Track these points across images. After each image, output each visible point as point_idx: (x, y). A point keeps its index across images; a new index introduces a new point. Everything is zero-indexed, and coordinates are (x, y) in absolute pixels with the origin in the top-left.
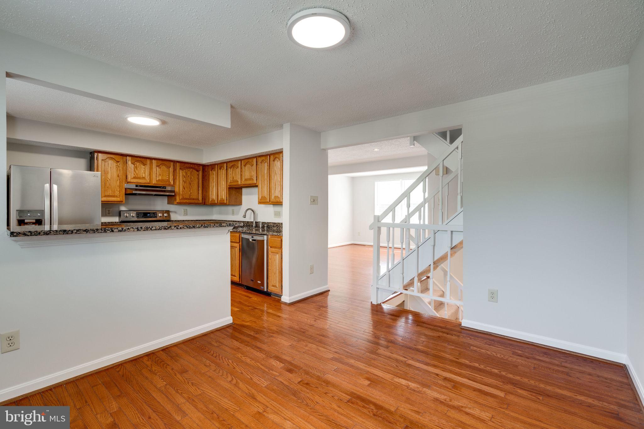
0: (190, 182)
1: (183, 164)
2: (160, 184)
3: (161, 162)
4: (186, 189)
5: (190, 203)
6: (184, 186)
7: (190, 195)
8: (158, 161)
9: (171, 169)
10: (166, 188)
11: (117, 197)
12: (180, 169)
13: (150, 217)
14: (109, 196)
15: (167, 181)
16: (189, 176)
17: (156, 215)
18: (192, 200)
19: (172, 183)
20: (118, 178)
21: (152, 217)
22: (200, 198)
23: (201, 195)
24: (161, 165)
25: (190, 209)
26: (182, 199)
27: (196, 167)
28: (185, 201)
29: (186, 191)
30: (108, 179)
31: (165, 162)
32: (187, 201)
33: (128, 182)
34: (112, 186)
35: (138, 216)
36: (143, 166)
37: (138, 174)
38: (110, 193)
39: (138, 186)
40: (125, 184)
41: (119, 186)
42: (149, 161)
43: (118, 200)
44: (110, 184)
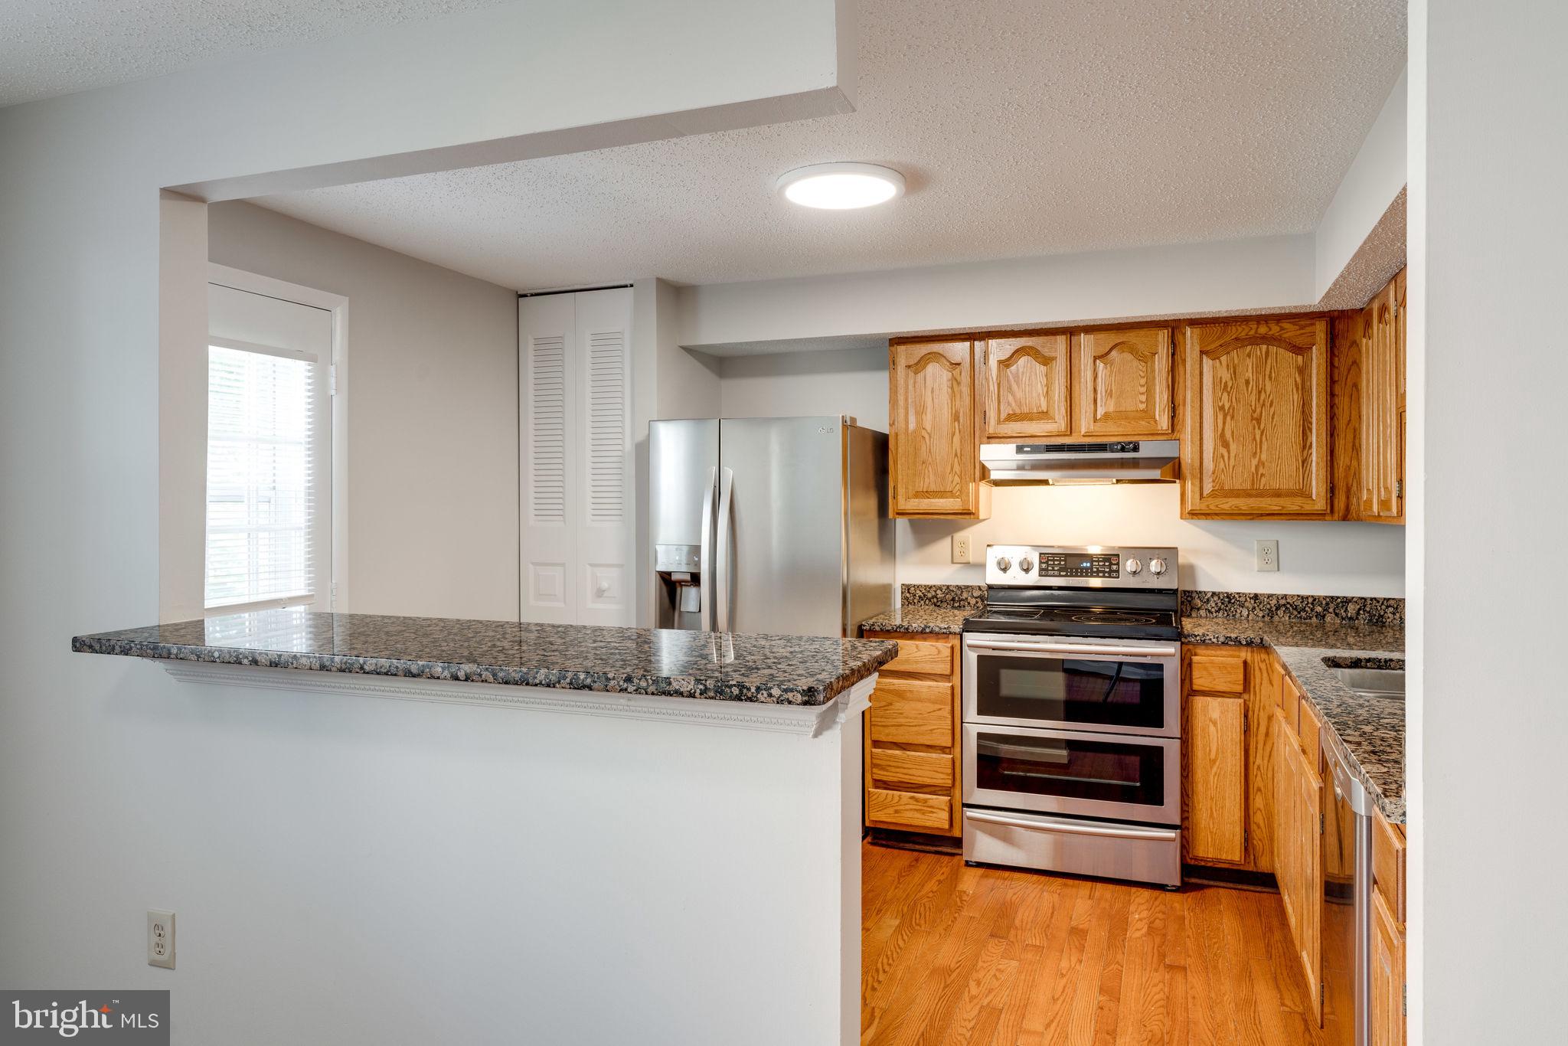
0: (1254, 411)
1: (1217, 329)
2: (1113, 433)
3: (1109, 339)
4: (1233, 447)
5: (1262, 515)
6: (1222, 435)
7: (1257, 476)
8: (1102, 336)
9: (1160, 362)
10: (1136, 449)
11: (951, 494)
12: (1202, 352)
13: (1092, 572)
15: (1142, 419)
16: (1247, 382)
17: (1118, 564)
18: (1268, 500)
19: (1164, 423)
20: (956, 423)
21: (1098, 572)
22: (1317, 487)
23: (1323, 473)
24: (1114, 353)
25: (1294, 539)
26: (1213, 494)
27: (1290, 330)
28: (1228, 504)
29: (1232, 455)
30: (924, 433)
31: (1131, 337)
32: (1243, 504)
33: (988, 438)
34: (937, 457)
35: (1044, 566)
36: (1043, 368)
37: (1023, 401)
38: (930, 482)
39: (1025, 449)
40: (981, 443)
41: (959, 455)
42: (1061, 341)
43: (956, 508)
44: (930, 450)
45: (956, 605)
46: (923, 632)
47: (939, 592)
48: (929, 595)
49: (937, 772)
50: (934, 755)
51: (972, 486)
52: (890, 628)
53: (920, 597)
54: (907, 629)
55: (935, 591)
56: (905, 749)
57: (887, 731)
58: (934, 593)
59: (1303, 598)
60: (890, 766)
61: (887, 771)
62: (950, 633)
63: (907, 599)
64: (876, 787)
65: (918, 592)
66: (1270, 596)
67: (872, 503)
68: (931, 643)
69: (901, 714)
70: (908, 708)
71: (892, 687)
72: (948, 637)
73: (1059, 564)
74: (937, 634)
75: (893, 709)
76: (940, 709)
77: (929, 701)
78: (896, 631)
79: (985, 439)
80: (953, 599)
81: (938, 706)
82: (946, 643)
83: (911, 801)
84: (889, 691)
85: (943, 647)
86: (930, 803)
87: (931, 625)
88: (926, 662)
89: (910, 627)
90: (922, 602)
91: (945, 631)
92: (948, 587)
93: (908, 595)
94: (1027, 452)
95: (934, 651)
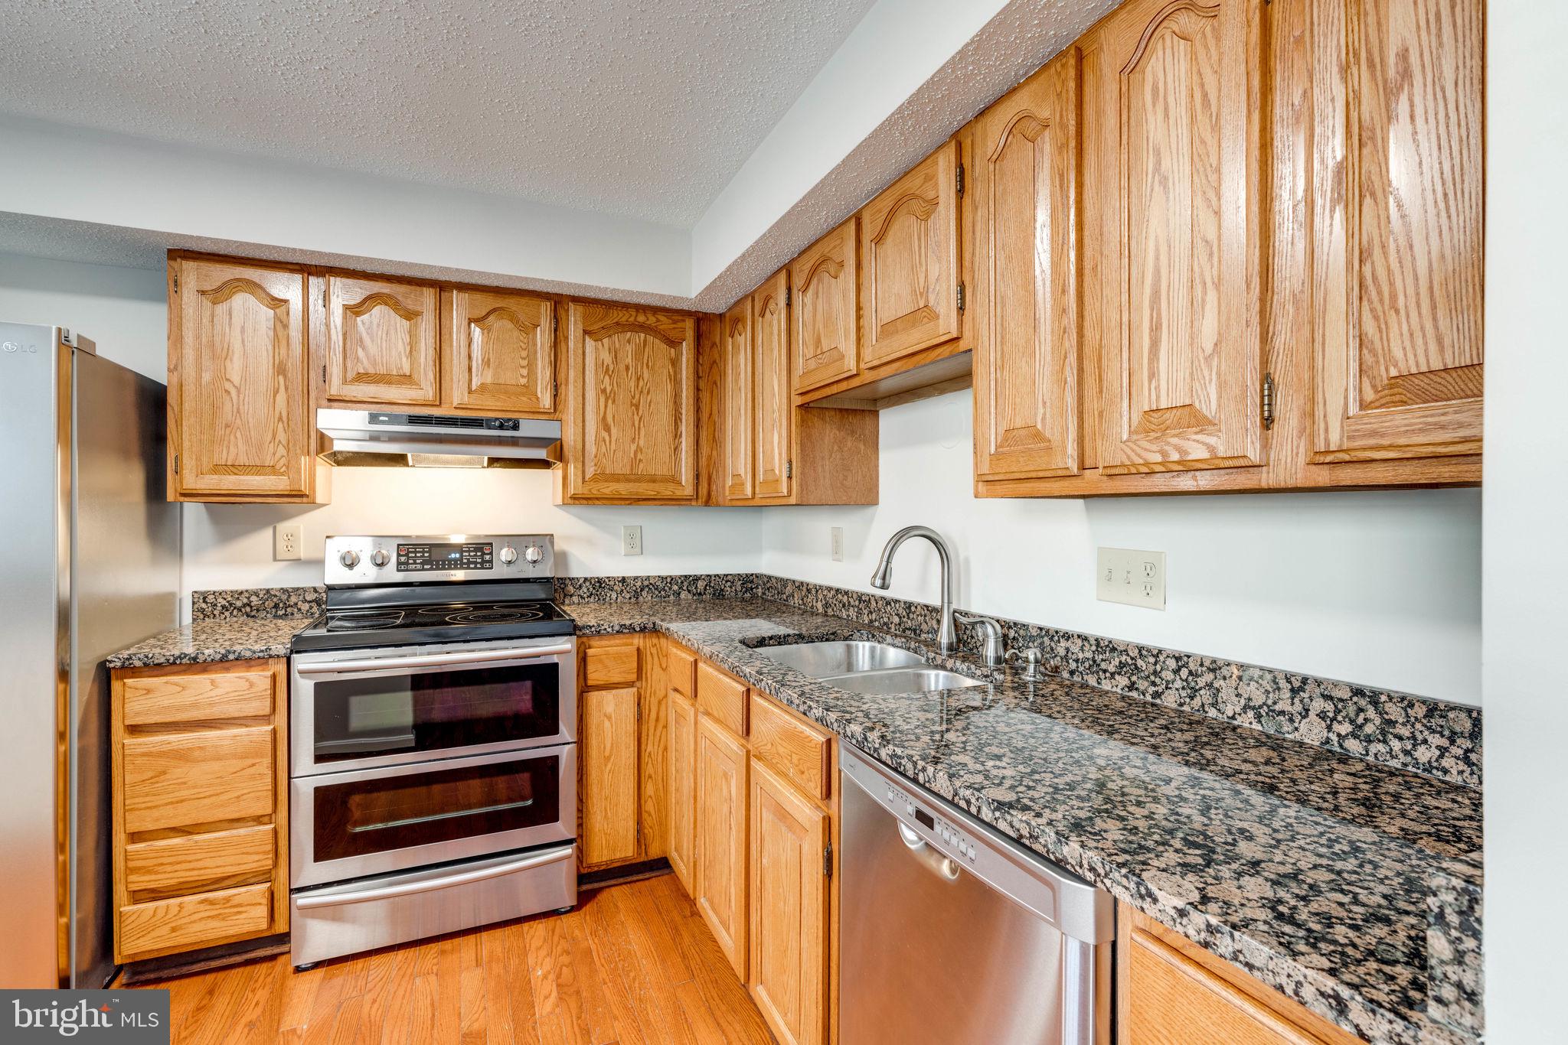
0: (633, 398)
1: (600, 311)
2: (490, 407)
3: (487, 303)
4: (614, 431)
5: (639, 500)
6: (604, 418)
7: (635, 461)
8: (478, 296)
9: (542, 337)
10: (516, 427)
11: (273, 470)
12: (585, 332)
13: (462, 563)
14: (234, 468)
15: (523, 394)
16: (627, 368)
17: (491, 554)
18: (644, 485)
19: (546, 401)
20: (281, 378)
21: (469, 563)
22: (686, 475)
23: (691, 460)
24: (491, 318)
25: (655, 524)
26: (595, 479)
27: (665, 322)
28: (609, 489)
29: (613, 439)
30: (228, 385)
31: (511, 303)
32: (623, 489)
33: (330, 400)
34: (251, 420)
35: (403, 559)
36: (406, 324)
37: (378, 360)
38: (237, 451)
39: (381, 418)
40: (319, 406)
41: (285, 419)
42: (428, 296)
43: (281, 488)
44: (238, 409)
45: (281, 613)
46: (224, 659)
47: (254, 598)
48: (239, 604)
49: (247, 853)
50: (242, 831)
51: (304, 460)
52: (162, 660)
53: (223, 607)
54: (195, 659)
55: (248, 598)
56: (190, 833)
57: (156, 813)
58: (245, 601)
59: (663, 578)
60: (162, 864)
61: (157, 873)
62: (271, 657)
63: (202, 611)
64: (136, 902)
65: (220, 600)
66: (636, 578)
67: (135, 477)
68: (237, 675)
69: (185, 783)
70: (196, 773)
71: (165, 748)
72: (267, 663)
73: (423, 556)
74: (249, 660)
75: (168, 780)
76: (253, 765)
77: (235, 756)
78: (174, 663)
79: (325, 402)
80: (276, 606)
81: (250, 761)
82: (263, 670)
83: (202, 907)
84: (161, 754)
85: (259, 678)
86: (236, 901)
87: (238, 648)
88: (228, 702)
89: (200, 656)
90: (227, 614)
91: (261, 654)
92: (268, 591)
93: (204, 606)
94: (383, 422)
95: (245, 685)
